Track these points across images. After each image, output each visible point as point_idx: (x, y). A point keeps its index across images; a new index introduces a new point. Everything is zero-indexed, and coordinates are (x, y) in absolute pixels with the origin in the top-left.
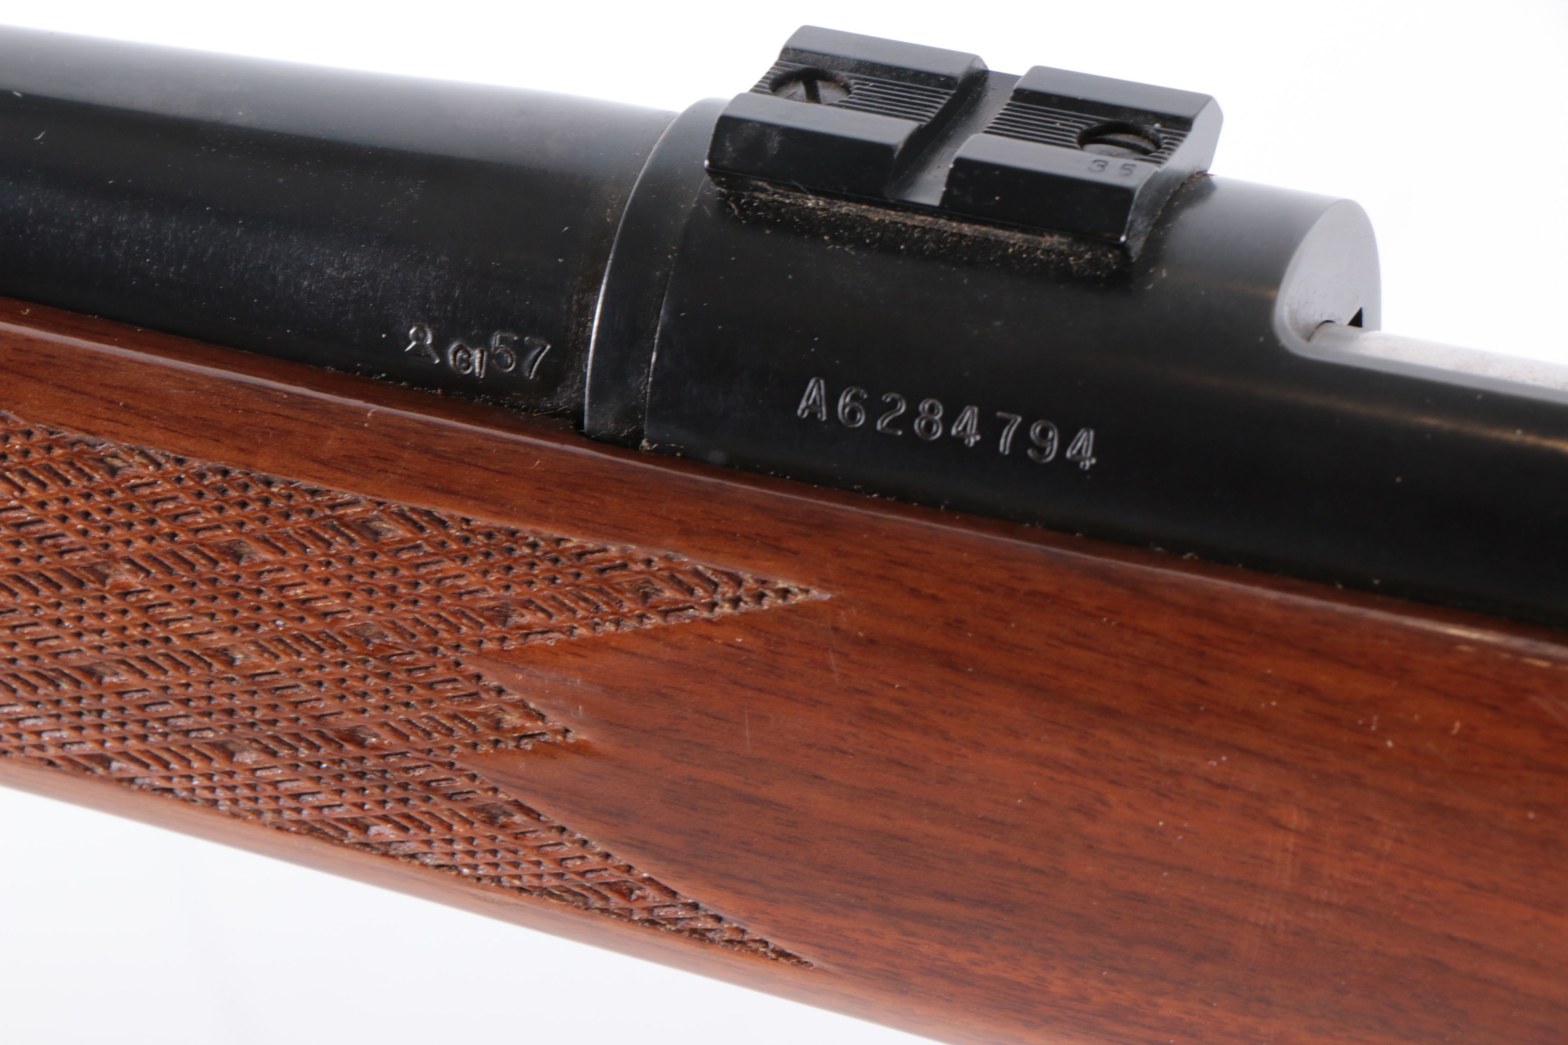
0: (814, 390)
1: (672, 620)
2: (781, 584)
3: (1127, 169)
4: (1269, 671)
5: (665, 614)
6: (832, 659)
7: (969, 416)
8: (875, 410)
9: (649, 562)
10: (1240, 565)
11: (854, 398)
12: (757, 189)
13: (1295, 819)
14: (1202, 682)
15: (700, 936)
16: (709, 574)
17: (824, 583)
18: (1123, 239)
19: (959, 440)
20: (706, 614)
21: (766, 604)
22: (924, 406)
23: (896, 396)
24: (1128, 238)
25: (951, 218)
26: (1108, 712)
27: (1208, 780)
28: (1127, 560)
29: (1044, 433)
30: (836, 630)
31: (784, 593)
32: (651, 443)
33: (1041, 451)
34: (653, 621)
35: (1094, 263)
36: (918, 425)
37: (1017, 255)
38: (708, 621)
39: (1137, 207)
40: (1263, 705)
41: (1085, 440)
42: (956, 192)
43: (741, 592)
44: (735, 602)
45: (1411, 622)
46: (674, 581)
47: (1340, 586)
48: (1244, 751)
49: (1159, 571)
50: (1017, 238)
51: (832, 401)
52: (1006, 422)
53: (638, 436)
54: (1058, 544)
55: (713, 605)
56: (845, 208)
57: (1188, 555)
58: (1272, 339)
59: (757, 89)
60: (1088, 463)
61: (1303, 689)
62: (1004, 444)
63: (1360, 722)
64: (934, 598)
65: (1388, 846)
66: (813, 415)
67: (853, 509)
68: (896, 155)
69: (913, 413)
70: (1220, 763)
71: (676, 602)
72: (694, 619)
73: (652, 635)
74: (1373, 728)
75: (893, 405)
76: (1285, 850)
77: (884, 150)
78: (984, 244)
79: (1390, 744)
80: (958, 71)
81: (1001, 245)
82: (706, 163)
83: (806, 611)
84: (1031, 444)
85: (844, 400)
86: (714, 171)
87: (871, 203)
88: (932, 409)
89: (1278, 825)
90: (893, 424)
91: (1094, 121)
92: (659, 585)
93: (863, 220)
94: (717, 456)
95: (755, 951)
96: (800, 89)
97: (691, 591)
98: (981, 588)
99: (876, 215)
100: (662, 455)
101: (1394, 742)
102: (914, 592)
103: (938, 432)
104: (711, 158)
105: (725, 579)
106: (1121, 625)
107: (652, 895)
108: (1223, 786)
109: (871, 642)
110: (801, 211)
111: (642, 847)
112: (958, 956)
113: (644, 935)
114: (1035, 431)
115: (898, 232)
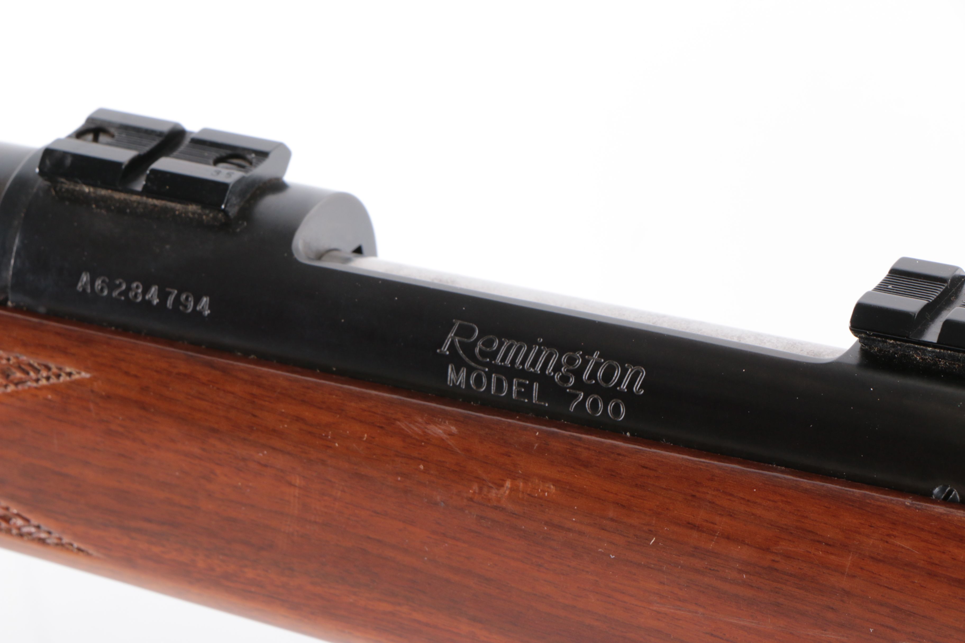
0: (85, 278)
1: (20, 387)
2: (68, 370)
3: (229, 175)
4: (283, 411)
5: (16, 384)
6: (92, 406)
7: (154, 290)
8: (112, 287)
9: (8, 360)
10: (275, 362)
11: (103, 282)
12: (62, 183)
13: (298, 481)
14: (254, 416)
15: (42, 541)
16: (36, 365)
17: (87, 370)
18: (223, 207)
19: (150, 302)
20: (34, 385)
21: (62, 379)
22: (134, 285)
23: (121, 280)
24: (225, 206)
25: (148, 197)
26: (214, 431)
27: (259, 463)
28: (222, 358)
29: (187, 298)
30: (92, 391)
31: (70, 374)
32: (12, 302)
33: (186, 307)
34: (11, 388)
35: (215, 218)
36: (131, 295)
37: (180, 215)
38: (36, 388)
39: (231, 192)
40: (281, 427)
41: (205, 300)
42: (149, 184)
43: (50, 374)
44: (48, 378)
45: (346, 386)
46: (20, 368)
47: (318, 371)
48: (274, 449)
49: (235, 363)
50: (178, 207)
51: (92, 282)
52: (170, 293)
53: (6, 300)
54: (192, 351)
55: (37, 380)
56: (103, 192)
57: (252, 356)
58: (291, 254)
59: (70, 137)
60: (207, 312)
61: (298, 419)
62: (170, 303)
63: (324, 435)
64: (136, 376)
65: (339, 494)
66: (84, 290)
67: (100, 334)
68: (123, 167)
69: (129, 289)
70: (264, 454)
71: (21, 379)
72: (30, 387)
73: (11, 395)
74: (329, 437)
75: (120, 285)
76: (295, 496)
77: (118, 165)
78: (165, 210)
79: (337, 445)
80: (165, 129)
81: (173, 210)
82: (37, 170)
83: (79, 383)
84: (180, 303)
85: (98, 283)
86: (41, 173)
87: (112, 190)
88: (137, 287)
89: (291, 484)
90: (120, 294)
91: (223, 153)
92: (14, 370)
93: (111, 198)
94: (42, 310)
95: (68, 549)
96: (90, 137)
97: (27, 373)
98: (157, 371)
99: (118, 196)
100: (17, 309)
101: (338, 444)
102: (127, 373)
103: (140, 299)
104: (40, 168)
105: (43, 367)
106: (218, 389)
107: (19, 522)
108: (265, 466)
109: (108, 397)
110: (83, 192)
111: (12, 498)
112: (156, 550)
113: (18, 541)
114: (183, 297)
115: (126, 204)
